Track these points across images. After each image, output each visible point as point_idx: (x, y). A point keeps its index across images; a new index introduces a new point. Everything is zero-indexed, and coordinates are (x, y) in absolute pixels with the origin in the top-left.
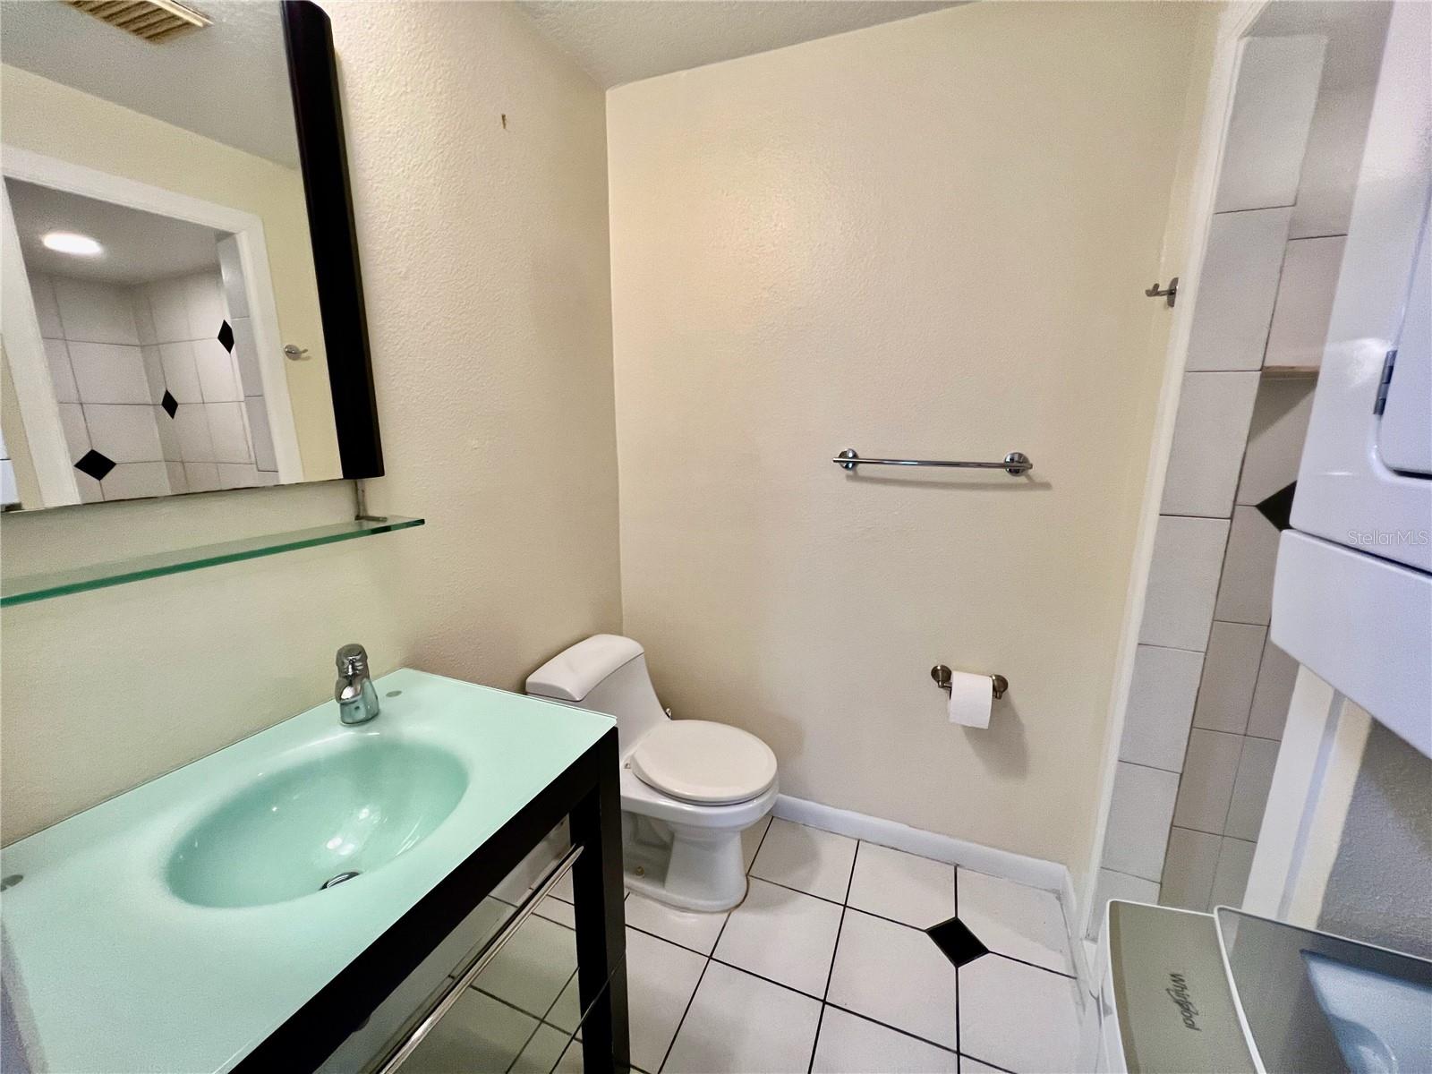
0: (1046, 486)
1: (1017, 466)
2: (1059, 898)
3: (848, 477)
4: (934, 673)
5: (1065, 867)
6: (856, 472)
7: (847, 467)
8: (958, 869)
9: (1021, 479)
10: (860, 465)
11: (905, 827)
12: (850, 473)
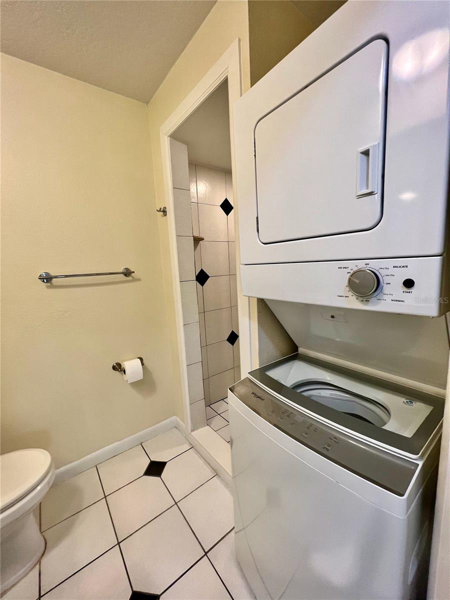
0: (139, 280)
1: (127, 273)
2: (177, 428)
3: (48, 287)
4: (114, 368)
5: (175, 416)
6: (51, 284)
7: (44, 281)
8: (142, 444)
9: (130, 278)
10: (54, 279)
11: (118, 442)
12: (49, 284)
